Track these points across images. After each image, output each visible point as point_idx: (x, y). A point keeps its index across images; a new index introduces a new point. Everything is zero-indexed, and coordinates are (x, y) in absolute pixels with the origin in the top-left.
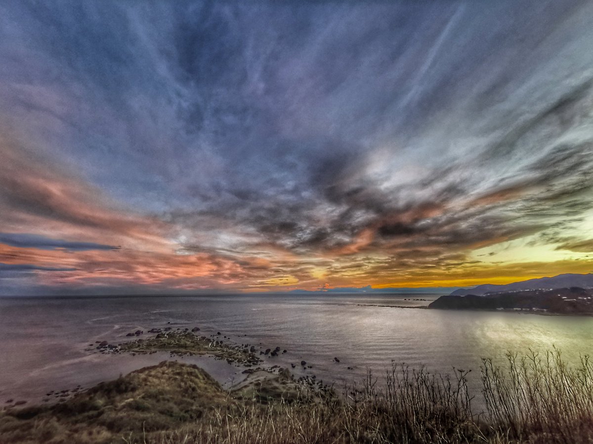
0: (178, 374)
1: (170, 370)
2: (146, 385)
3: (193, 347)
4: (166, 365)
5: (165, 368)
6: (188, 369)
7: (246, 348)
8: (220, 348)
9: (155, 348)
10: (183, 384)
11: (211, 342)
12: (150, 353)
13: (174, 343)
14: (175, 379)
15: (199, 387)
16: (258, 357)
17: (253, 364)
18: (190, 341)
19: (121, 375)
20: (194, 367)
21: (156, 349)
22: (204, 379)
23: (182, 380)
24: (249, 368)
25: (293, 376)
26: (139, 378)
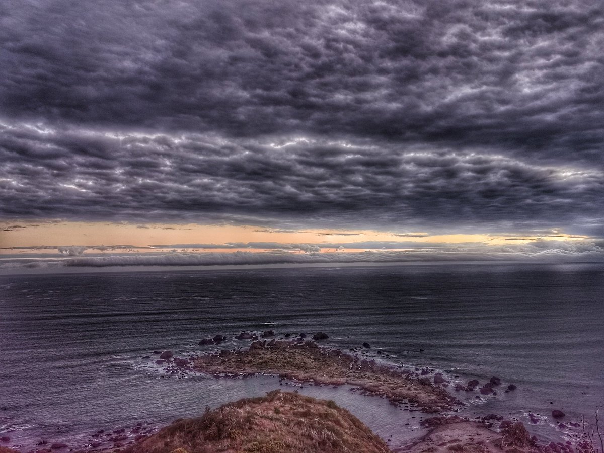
0: (305, 415)
1: (288, 406)
2: (250, 429)
3: (319, 369)
4: (279, 399)
5: (278, 403)
6: (320, 407)
7: (424, 377)
8: (373, 374)
9: (250, 367)
10: (314, 433)
11: (351, 361)
12: (245, 377)
13: (283, 360)
14: (299, 424)
15: (345, 442)
16: (452, 395)
17: (443, 407)
18: (312, 357)
19: (208, 409)
20: (331, 404)
21: (254, 370)
22: (351, 429)
23: (312, 426)
24: (434, 416)
25: (534, 438)
26: (237, 417)
